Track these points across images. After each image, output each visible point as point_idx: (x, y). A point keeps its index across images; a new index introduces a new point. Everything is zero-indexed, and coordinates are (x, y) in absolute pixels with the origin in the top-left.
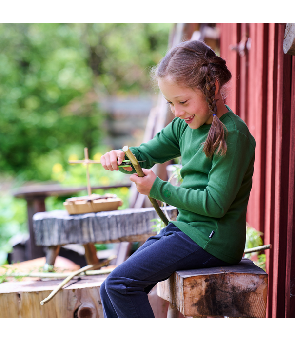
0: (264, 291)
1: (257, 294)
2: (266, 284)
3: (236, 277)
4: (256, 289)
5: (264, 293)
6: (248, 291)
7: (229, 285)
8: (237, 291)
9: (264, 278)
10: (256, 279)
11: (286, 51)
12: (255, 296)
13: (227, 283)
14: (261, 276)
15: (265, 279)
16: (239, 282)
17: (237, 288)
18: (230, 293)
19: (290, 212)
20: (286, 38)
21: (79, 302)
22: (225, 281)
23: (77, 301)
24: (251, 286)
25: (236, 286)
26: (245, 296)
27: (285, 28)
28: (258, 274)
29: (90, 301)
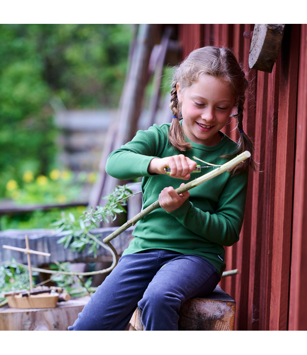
0: (231, 319)
1: (223, 321)
2: (233, 311)
3: (203, 303)
4: (222, 316)
5: (230, 321)
6: (214, 318)
7: (195, 311)
8: (203, 318)
9: (231, 306)
10: (223, 306)
11: (251, 66)
12: (221, 323)
13: (193, 309)
14: (228, 303)
15: (233, 306)
16: (205, 308)
17: (203, 315)
18: (195, 320)
19: (253, 234)
20: (252, 52)
21: (33, 325)
22: (191, 307)
23: (31, 324)
24: (218, 313)
25: (202, 312)
26: (210, 324)
27: (251, 42)
28: (225, 302)
29: (45, 325)
